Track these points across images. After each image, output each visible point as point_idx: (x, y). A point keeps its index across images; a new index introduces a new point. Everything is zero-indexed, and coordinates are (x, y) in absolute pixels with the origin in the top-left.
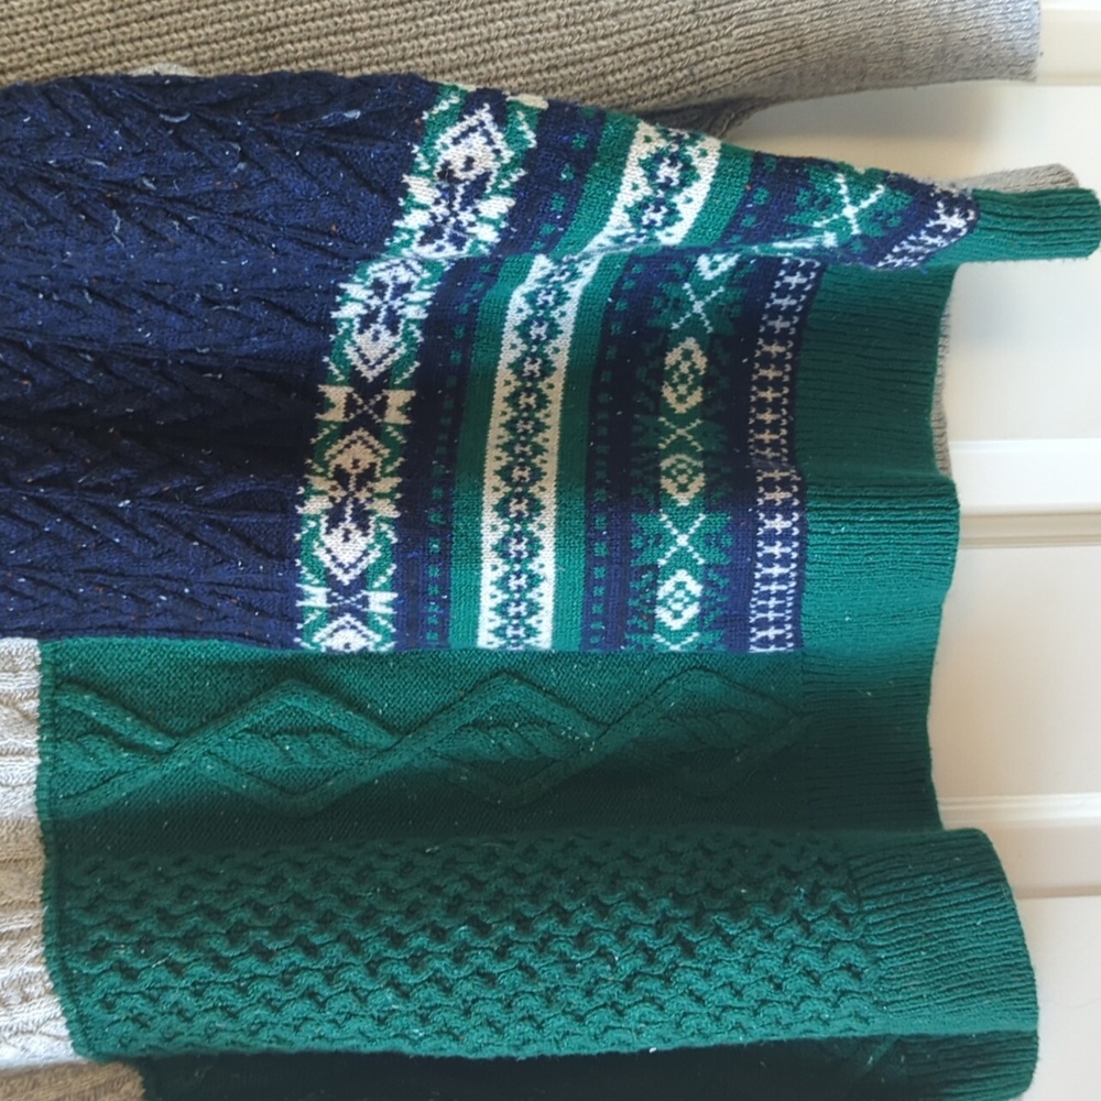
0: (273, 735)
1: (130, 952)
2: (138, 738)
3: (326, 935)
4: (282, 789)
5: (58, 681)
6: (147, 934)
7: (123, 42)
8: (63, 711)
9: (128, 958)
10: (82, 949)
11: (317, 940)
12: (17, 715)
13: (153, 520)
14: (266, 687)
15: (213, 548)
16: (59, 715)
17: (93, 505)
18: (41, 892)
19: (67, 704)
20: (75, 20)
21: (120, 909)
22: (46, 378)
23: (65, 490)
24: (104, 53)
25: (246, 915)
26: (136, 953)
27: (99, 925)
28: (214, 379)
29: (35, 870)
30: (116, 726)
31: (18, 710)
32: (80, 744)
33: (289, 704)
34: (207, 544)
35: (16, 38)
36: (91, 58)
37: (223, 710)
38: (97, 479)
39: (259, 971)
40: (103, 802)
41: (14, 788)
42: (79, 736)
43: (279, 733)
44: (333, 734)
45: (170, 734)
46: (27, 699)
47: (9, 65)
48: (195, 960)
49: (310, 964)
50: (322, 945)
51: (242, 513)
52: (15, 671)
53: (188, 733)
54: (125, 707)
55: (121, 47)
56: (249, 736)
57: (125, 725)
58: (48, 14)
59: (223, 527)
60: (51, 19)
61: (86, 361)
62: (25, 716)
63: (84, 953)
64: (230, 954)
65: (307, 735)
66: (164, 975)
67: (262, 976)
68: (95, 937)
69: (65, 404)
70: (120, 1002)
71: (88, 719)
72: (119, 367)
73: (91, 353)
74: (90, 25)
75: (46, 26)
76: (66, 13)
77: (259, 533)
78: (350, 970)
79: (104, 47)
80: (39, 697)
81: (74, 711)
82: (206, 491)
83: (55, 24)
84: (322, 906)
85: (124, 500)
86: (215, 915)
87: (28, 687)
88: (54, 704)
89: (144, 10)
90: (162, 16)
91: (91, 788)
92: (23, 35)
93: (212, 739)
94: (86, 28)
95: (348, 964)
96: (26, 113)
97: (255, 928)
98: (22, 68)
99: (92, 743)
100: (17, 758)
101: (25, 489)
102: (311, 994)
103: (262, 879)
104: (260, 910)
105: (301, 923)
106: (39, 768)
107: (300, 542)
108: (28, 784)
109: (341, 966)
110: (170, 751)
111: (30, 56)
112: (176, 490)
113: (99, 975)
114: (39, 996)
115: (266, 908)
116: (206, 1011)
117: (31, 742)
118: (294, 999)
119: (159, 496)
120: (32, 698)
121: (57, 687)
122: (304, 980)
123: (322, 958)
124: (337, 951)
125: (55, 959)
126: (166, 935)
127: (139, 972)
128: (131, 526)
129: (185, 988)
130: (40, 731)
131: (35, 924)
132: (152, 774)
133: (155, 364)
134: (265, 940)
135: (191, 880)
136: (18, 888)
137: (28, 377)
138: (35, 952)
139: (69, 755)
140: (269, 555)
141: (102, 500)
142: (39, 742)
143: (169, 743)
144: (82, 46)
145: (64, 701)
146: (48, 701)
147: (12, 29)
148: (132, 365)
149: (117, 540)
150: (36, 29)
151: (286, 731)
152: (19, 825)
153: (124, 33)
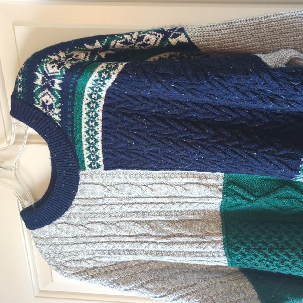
0: (281, 198)
1: (245, 250)
2: (247, 197)
3: (293, 253)
4: (282, 209)
5: (228, 182)
6: (249, 246)
7: (274, 39)
8: (229, 189)
9: (244, 252)
10: (233, 248)
11: (291, 254)
12: (218, 189)
13: (262, 158)
14: (281, 187)
15: (277, 166)
16: (228, 190)
17: (246, 153)
18: (222, 231)
19: (230, 188)
20: (261, 33)
21: (242, 239)
22: (235, 116)
23: (239, 149)
24: (268, 42)
25: (273, 245)
26: (246, 251)
27: (237, 242)
28: (281, 117)
29: (220, 223)
30: (242, 193)
31: (218, 188)
32: (233, 198)
33: (286, 191)
34: (275, 165)
35: (243, 37)
36: (263, 43)
37: (269, 192)
38: (248, 146)
39: (276, 259)
40: (237, 209)
41: (215, 204)
42: (233, 195)
43: (283, 198)
44: (297, 199)
45: (255, 196)
46: (220, 185)
47: (239, 44)
48: (260, 255)
49: (288, 259)
50: (292, 255)
51: (286, 159)
52: (218, 179)
53: (260, 197)
54: (244, 189)
55: (273, 40)
56: (275, 199)
57: (244, 194)
58: (253, 31)
59: (280, 161)
60: (254, 33)
61: (246, 112)
62: (220, 189)
63: (233, 249)
64: (269, 254)
65: (290, 199)
66: (252, 257)
67: (276, 260)
68: (236, 245)
69: (240, 123)
70: (241, 260)
71: (235, 191)
72: (254, 113)
73: (248, 110)
74: (265, 34)
75: (252, 34)
76: (258, 31)
77: (290, 164)
78: (299, 262)
79: (268, 40)
80: (223, 185)
81: (232, 190)
82: (277, 152)
83: (255, 34)
84: (292, 245)
85: (255, 153)
86: (265, 244)
87: (221, 183)
88: (227, 188)
89: (282, 31)
90: (287, 33)
91: (234, 206)
92: (245, 36)
93: (266, 199)
94: (264, 35)
95: (298, 261)
96: (251, 78)
97: (275, 249)
98: (243, 44)
99: (236, 197)
100: (217, 199)
101: (229, 147)
102: (288, 265)
103: (277, 236)
104: (277, 244)
105: (287, 249)
106: (222, 201)
107: (301, 168)
108: (219, 204)
109: (296, 261)
110: (255, 201)
111: (246, 41)
112: (269, 151)
113: (237, 254)
114: (222, 256)
115: (278, 243)
116: (262, 265)
117: (221, 196)
118: (284, 266)
119: (264, 152)
120: (221, 185)
121: (228, 184)
122: (287, 263)
123: (292, 258)
124: (296, 257)
125: (227, 250)
126: (253, 247)
127: (246, 255)
128: (256, 159)
129: (258, 260)
130: (223, 193)
131: (221, 240)
132: (250, 205)
133: (265, 113)
134: (278, 252)
135: (259, 233)
136: (216, 229)
137: (230, 116)
138: (221, 246)
139: (230, 200)
140: (292, 170)
141: (249, 152)
142: (223, 196)
143: (255, 199)
144: (261, 40)
145: (230, 187)
146: (226, 187)
147: (242, 34)
148: (259, 113)
149: (251, 161)
150: (249, 35)
151: (285, 198)
152: (216, 211)
153: (274, 37)
